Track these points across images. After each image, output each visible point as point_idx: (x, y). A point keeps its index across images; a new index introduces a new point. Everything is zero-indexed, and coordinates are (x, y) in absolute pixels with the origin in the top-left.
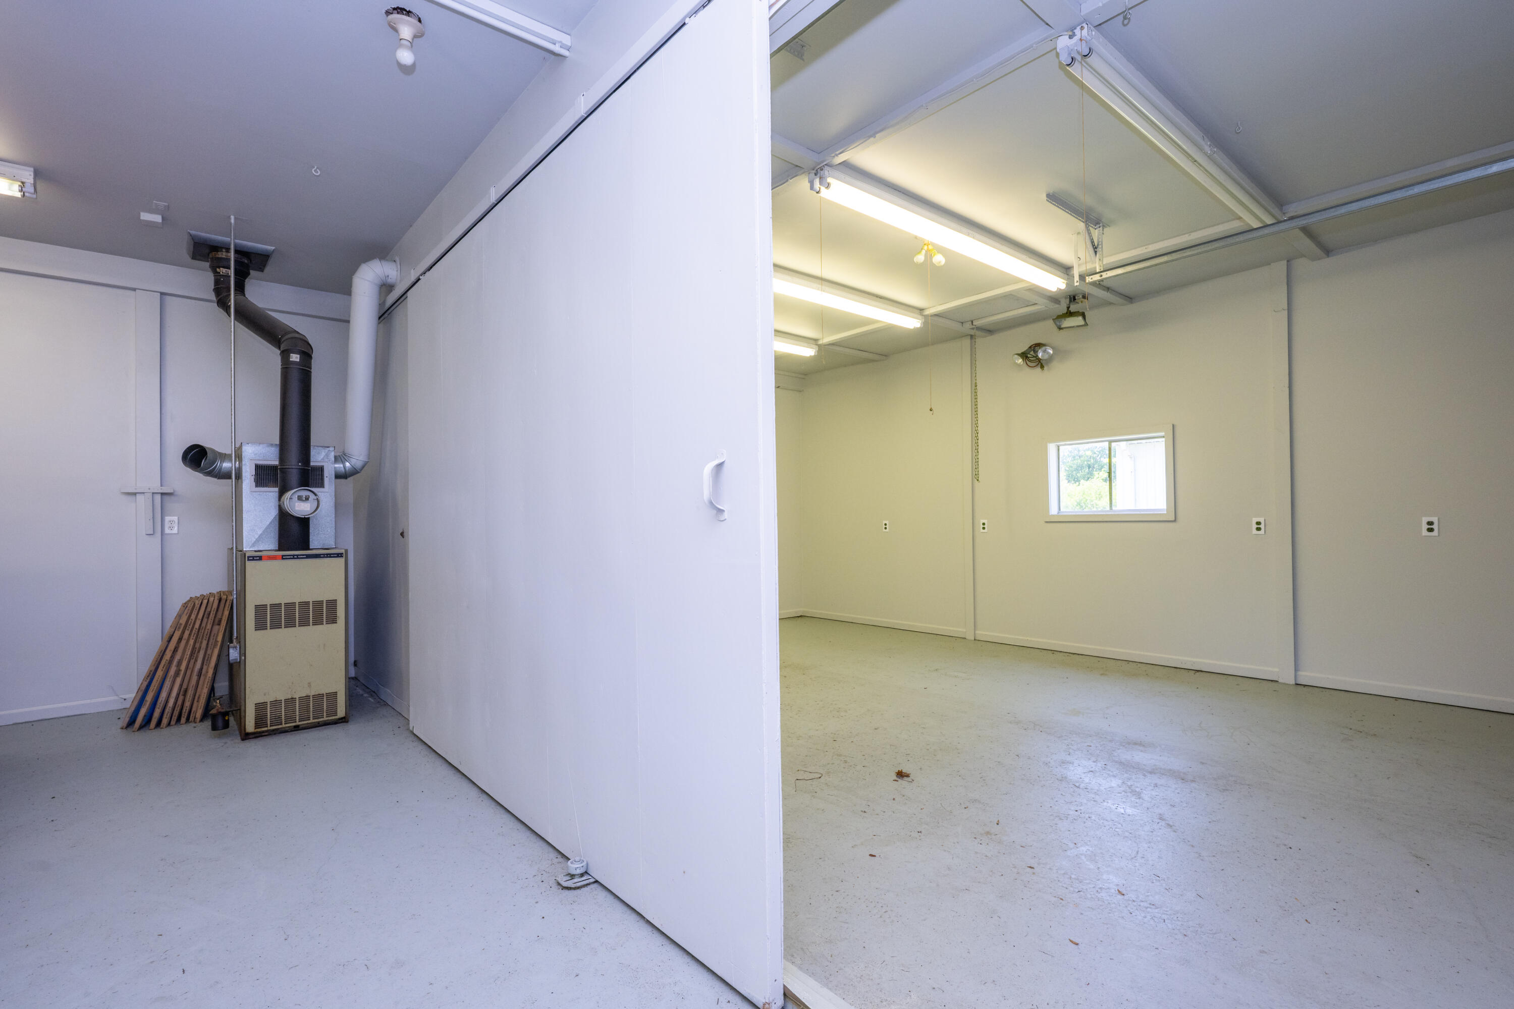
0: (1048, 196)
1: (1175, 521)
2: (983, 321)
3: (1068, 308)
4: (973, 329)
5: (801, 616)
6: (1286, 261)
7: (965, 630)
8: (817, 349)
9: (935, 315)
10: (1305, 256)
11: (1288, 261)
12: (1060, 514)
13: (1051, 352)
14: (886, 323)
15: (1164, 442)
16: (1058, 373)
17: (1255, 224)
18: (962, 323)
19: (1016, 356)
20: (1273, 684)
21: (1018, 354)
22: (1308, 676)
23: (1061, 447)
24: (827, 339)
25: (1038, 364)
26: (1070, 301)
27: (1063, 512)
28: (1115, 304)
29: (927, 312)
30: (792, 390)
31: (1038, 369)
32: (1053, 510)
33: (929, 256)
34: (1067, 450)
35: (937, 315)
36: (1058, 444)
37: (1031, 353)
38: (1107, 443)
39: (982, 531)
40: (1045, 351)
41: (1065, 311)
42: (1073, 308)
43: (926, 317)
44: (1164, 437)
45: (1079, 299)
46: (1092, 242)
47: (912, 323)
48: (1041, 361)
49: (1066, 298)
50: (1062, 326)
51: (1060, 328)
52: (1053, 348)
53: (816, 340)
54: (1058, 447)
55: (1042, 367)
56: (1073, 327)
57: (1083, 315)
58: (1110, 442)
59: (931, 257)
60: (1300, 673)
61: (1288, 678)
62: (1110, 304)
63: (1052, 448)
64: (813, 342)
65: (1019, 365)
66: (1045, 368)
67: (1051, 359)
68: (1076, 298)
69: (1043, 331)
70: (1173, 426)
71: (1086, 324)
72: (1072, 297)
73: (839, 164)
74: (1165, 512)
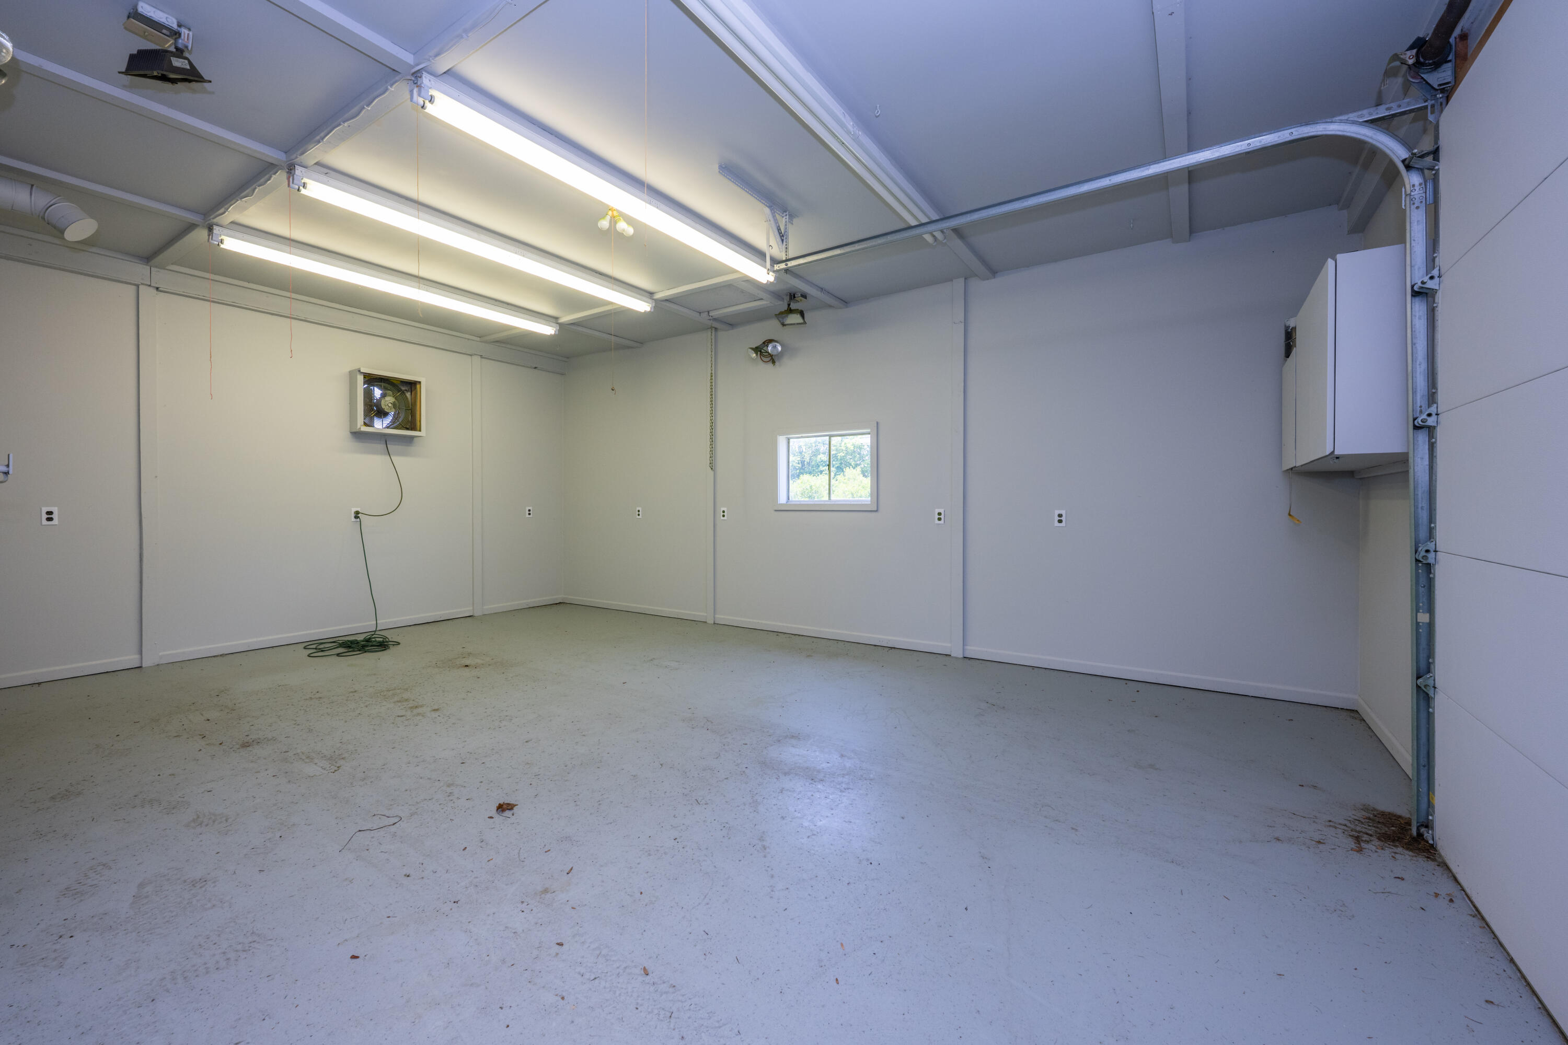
0: (721, 167)
1: (877, 511)
2: (717, 313)
3: (789, 305)
4: (710, 320)
5: (560, 603)
6: (963, 279)
7: (705, 614)
8: (558, 328)
9: (666, 300)
10: (977, 276)
11: (965, 279)
12: (788, 503)
13: (780, 348)
14: (619, 305)
15: (870, 438)
16: (788, 369)
17: (913, 223)
18: (700, 313)
19: (750, 350)
20: (948, 658)
21: (752, 349)
22: (974, 650)
23: (791, 440)
24: (566, 318)
25: (770, 360)
26: (791, 299)
27: (792, 501)
28: (834, 307)
29: (657, 296)
30: (552, 372)
31: (770, 364)
32: (782, 499)
33: (613, 221)
34: (796, 443)
35: (667, 300)
36: (789, 436)
37: (764, 349)
38: (828, 437)
39: (722, 518)
40: (775, 347)
41: (786, 308)
42: (793, 306)
43: (656, 301)
44: (869, 434)
45: (798, 297)
46: (779, 230)
47: (642, 306)
48: (773, 357)
49: (787, 295)
50: (786, 323)
51: (784, 325)
52: (782, 345)
53: (556, 318)
54: (789, 439)
55: (774, 362)
56: (794, 324)
57: (802, 314)
58: (830, 436)
59: (616, 223)
60: (968, 648)
61: (957, 653)
62: (830, 306)
63: (782, 441)
64: (554, 320)
65: (753, 359)
66: (777, 363)
67: (781, 355)
68: (796, 296)
69: (770, 328)
70: (877, 423)
71: (805, 323)
72: (792, 294)
73: (445, 73)
74: (870, 503)
